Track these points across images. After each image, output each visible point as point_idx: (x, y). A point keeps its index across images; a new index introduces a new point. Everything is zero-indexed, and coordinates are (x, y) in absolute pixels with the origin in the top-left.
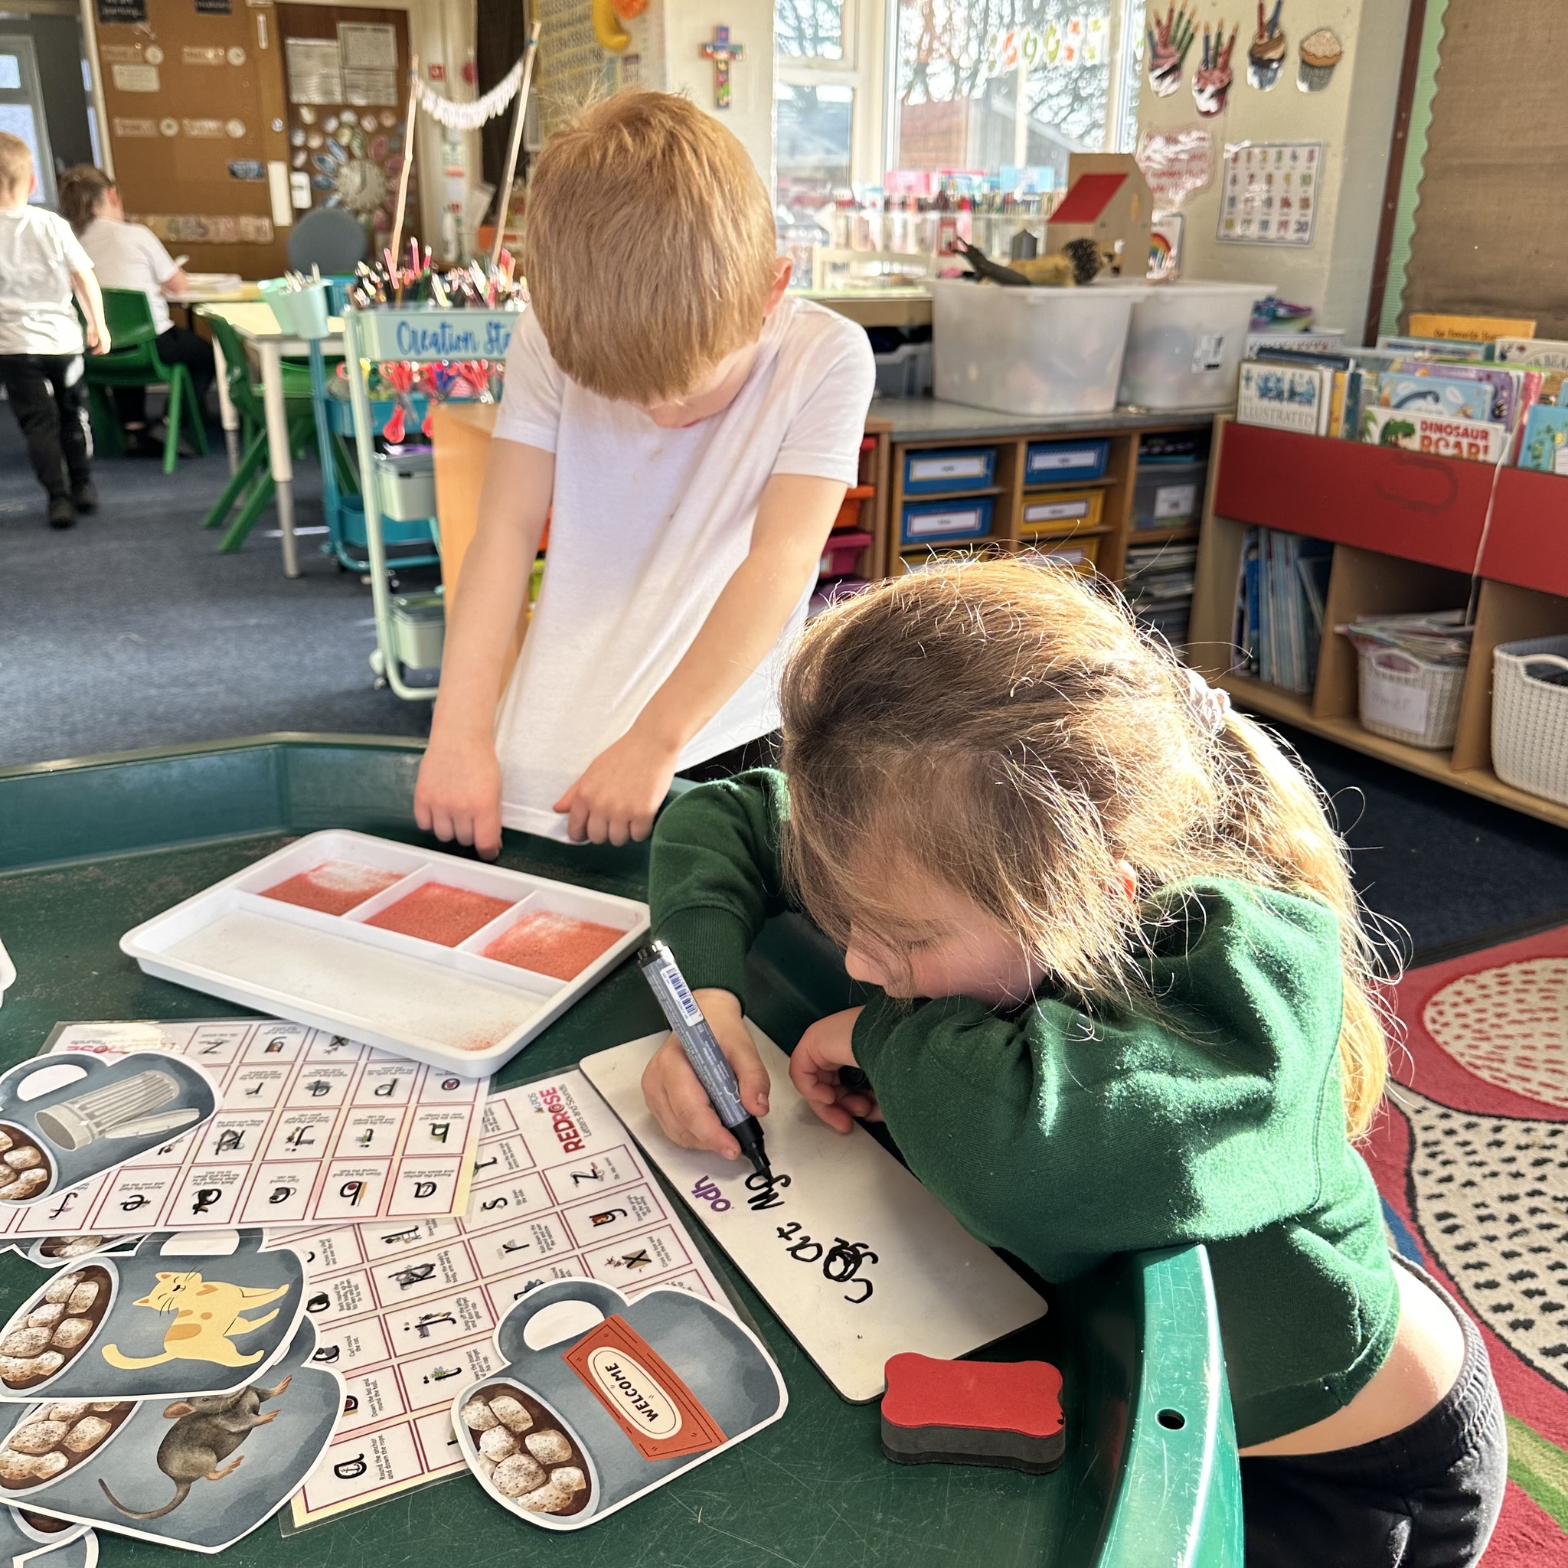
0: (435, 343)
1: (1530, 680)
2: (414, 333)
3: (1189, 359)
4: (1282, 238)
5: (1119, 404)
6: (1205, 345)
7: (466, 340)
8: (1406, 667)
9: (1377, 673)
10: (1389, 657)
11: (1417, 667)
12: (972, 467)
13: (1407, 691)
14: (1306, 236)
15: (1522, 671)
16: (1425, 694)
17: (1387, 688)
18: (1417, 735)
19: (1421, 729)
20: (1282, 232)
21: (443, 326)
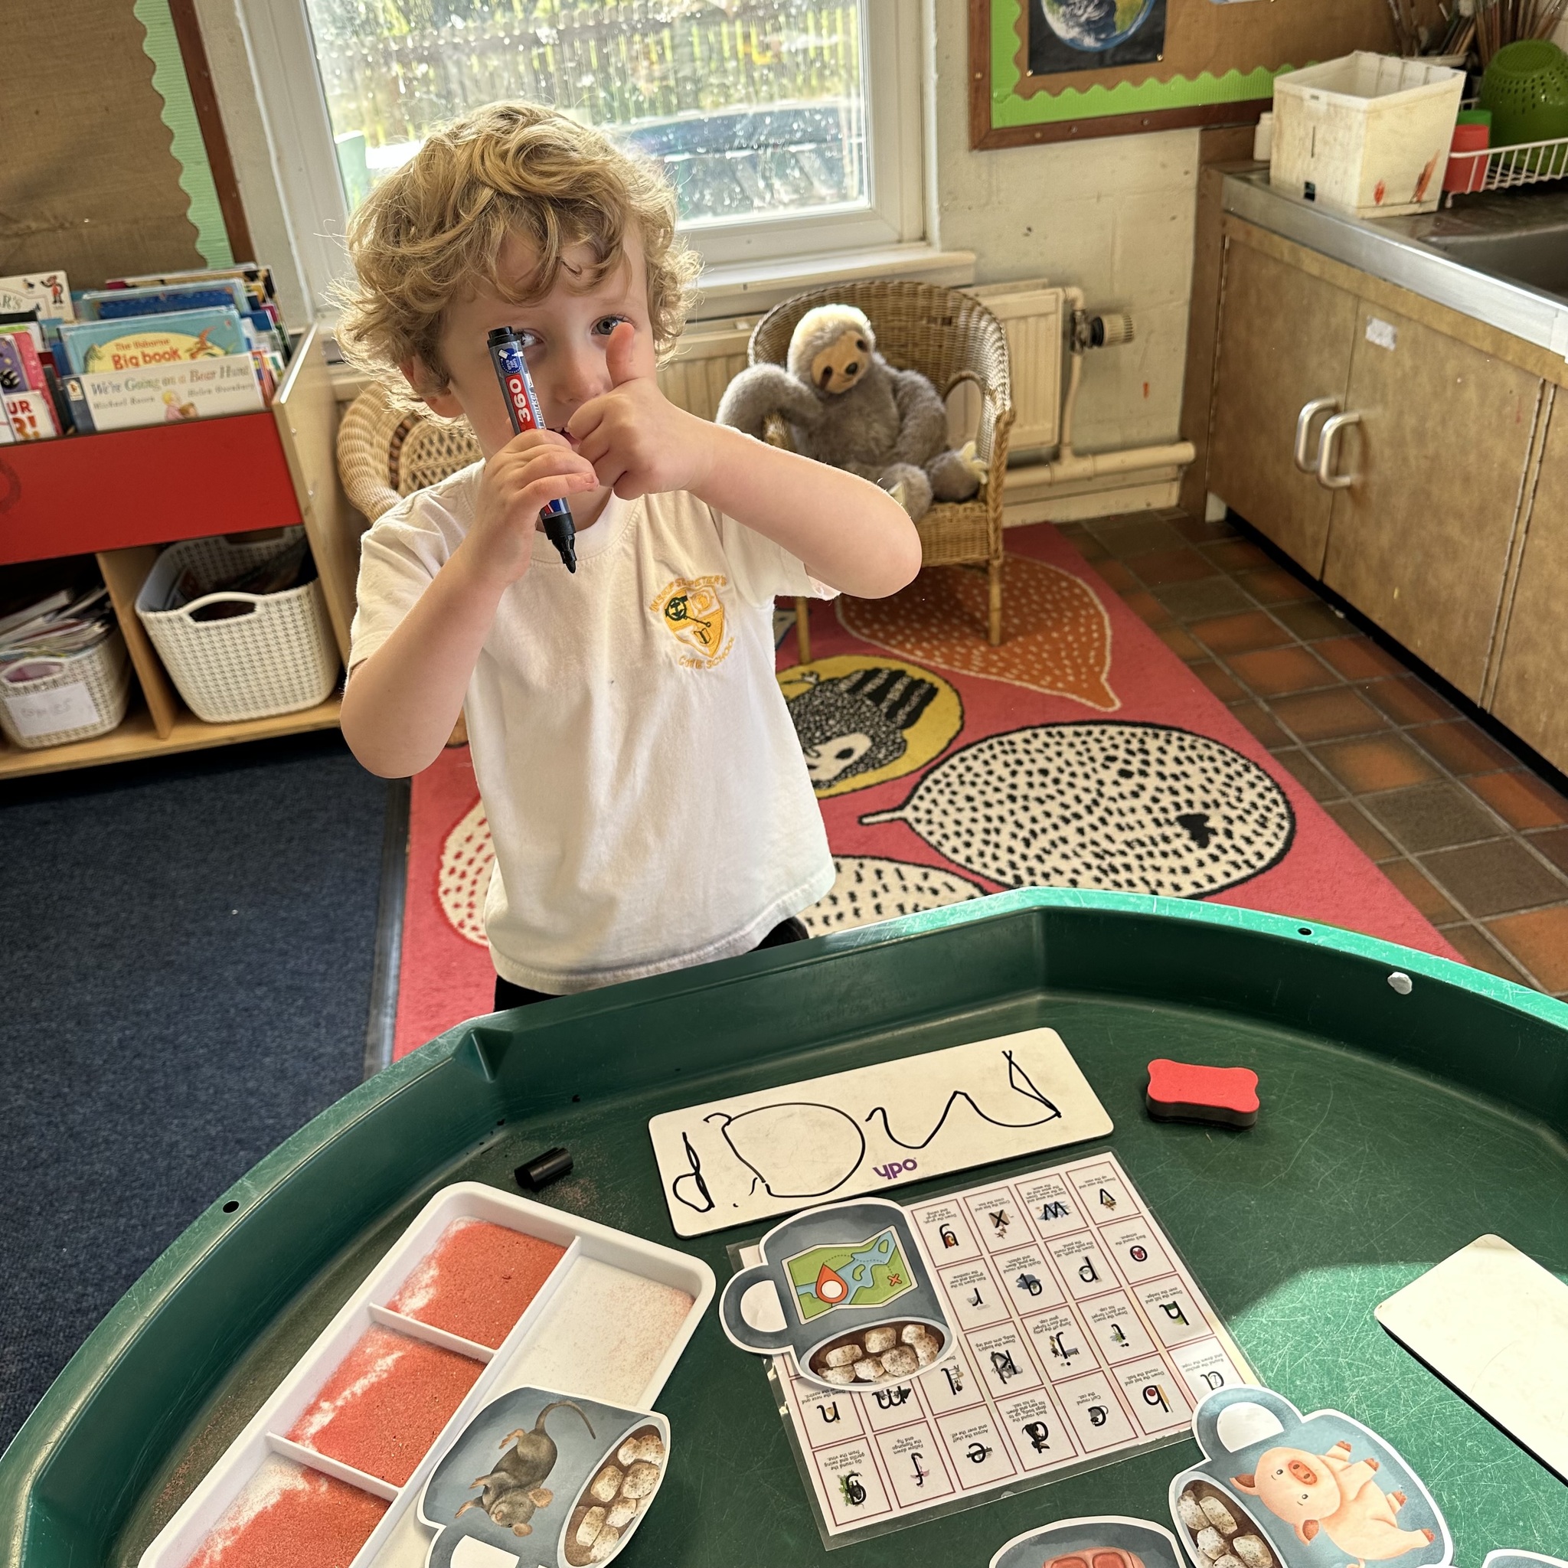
1: (201, 625)
8: (44, 670)
9: (16, 691)
10: (20, 670)
11: (60, 665)
13: (61, 691)
15: (190, 621)
16: (81, 685)
17: (35, 700)
18: (94, 727)
19: (96, 719)
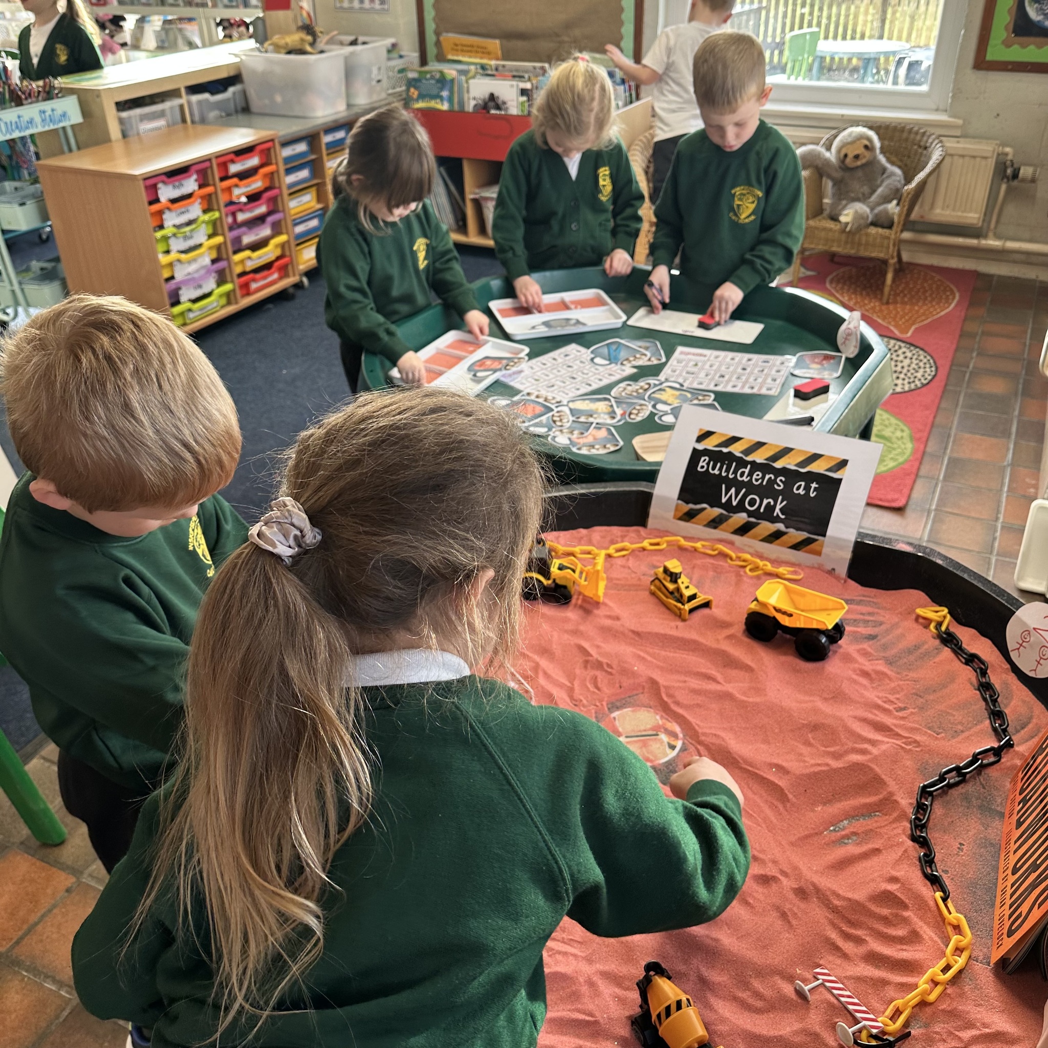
0: (17, 127)
2: (6, 123)
3: (370, 79)
4: (373, 8)
5: (349, 106)
6: (375, 71)
7: (31, 122)
12: (302, 147)
14: (386, 7)
20: (372, 5)
21: (19, 117)
